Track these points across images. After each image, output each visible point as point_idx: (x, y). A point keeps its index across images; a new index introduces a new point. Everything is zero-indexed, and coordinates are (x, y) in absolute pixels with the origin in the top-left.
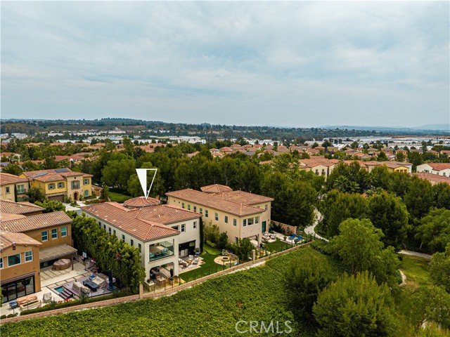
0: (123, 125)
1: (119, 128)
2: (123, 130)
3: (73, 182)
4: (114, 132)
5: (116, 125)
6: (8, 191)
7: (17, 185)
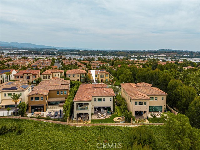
0: (166, 52)
1: (163, 54)
2: (165, 55)
4: (161, 56)
5: (162, 53)
6: (78, 76)
7: (81, 74)
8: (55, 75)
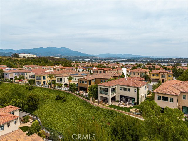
3: (163, 75)
6: (139, 74)
7: (141, 72)
8: (120, 72)
